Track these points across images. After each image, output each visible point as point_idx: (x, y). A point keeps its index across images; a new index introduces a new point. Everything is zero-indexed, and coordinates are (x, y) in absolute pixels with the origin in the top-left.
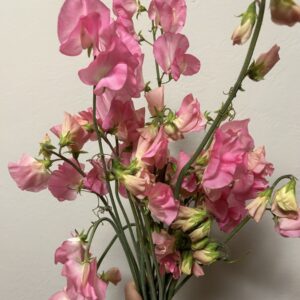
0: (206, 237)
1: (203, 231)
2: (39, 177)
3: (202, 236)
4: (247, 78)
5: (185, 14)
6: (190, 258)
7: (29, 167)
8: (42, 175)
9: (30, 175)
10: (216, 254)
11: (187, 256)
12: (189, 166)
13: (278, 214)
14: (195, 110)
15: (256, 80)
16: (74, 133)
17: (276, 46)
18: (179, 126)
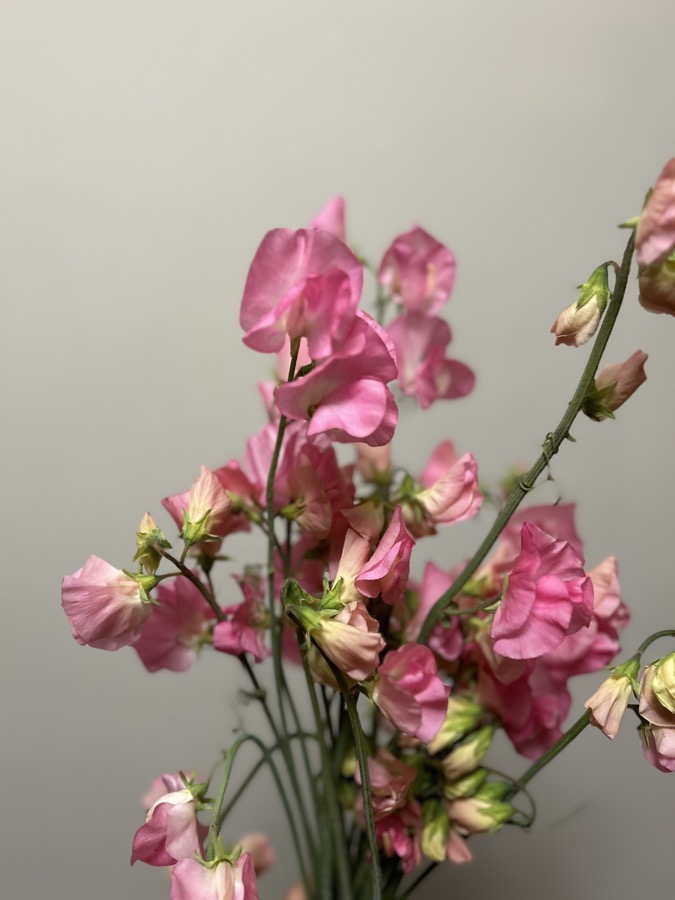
0: (478, 768)
1: (476, 752)
2: (127, 615)
3: (472, 764)
4: (581, 414)
5: (452, 277)
6: (443, 820)
7: (109, 588)
8: (135, 610)
9: (109, 609)
10: (503, 811)
11: (436, 815)
12: (450, 600)
13: (652, 719)
14: (469, 475)
15: (598, 420)
16: (218, 516)
17: (640, 352)
18: (430, 506)
